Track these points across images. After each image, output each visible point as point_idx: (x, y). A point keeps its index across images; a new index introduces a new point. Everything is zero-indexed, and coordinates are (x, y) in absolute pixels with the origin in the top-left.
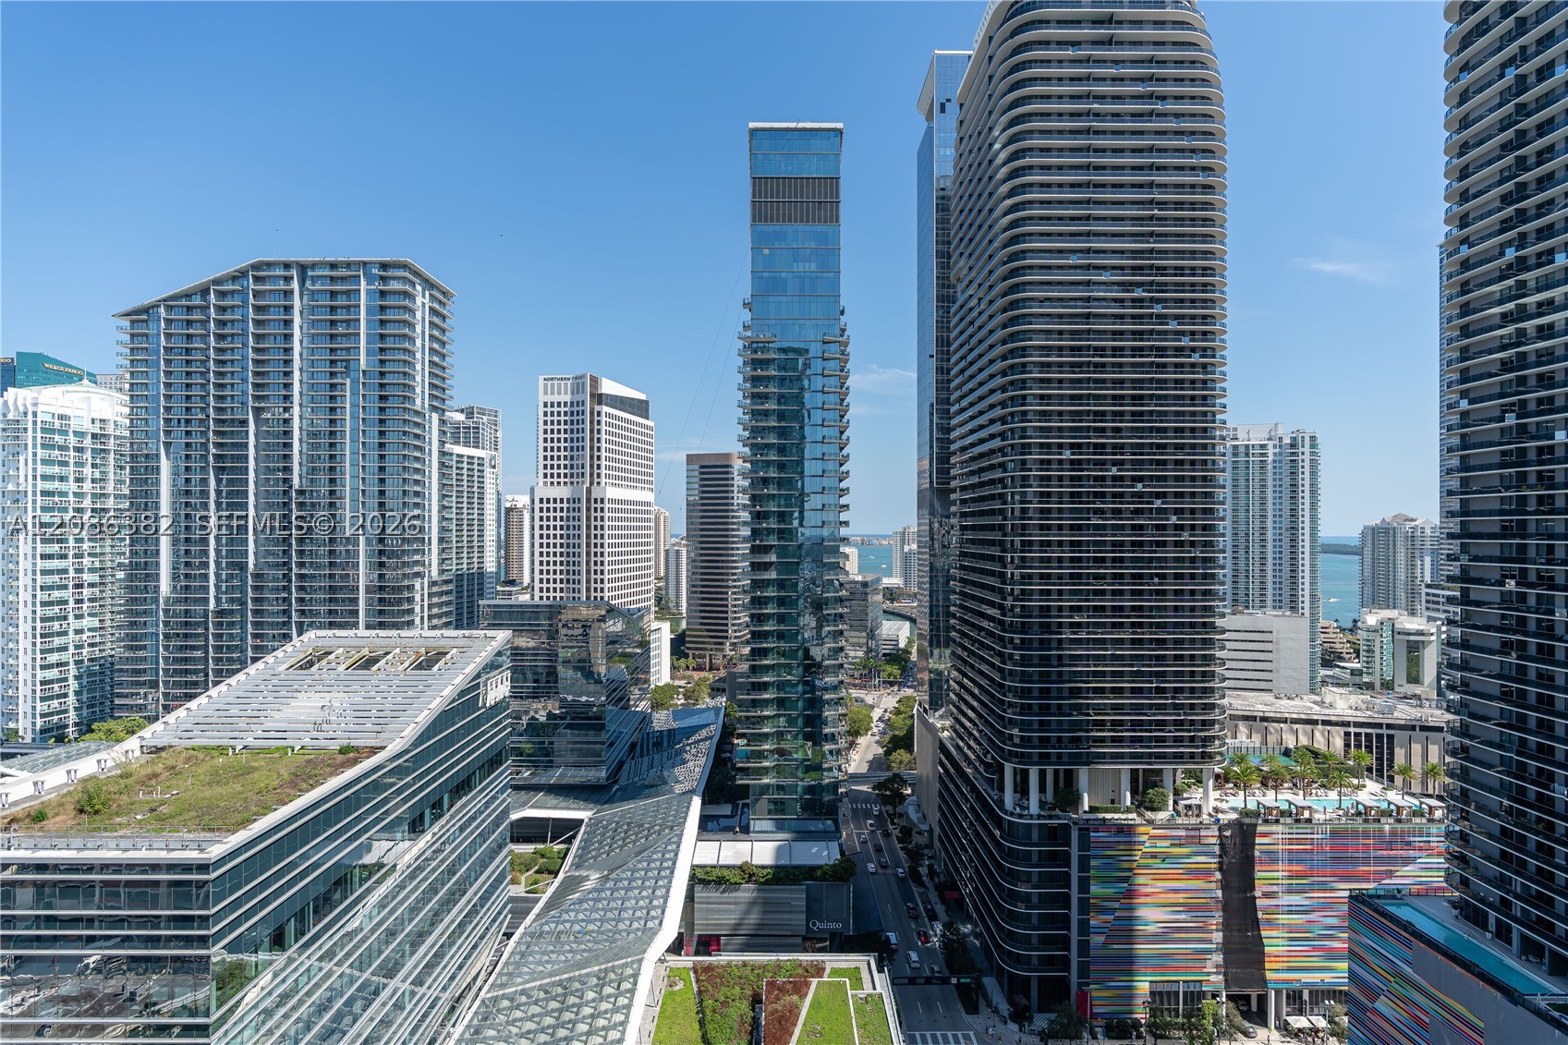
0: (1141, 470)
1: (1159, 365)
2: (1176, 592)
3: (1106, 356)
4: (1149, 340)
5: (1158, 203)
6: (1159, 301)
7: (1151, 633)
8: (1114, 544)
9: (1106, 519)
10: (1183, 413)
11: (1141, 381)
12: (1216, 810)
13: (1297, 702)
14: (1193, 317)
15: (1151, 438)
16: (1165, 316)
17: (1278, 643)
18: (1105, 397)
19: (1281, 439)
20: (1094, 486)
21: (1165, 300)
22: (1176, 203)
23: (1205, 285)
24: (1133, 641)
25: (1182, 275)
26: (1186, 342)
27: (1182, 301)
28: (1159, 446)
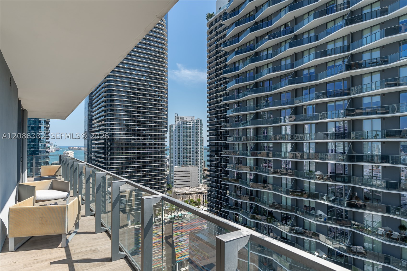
0: (145, 128)
1: (150, 99)
2: (155, 161)
3: (135, 95)
4: (147, 92)
5: (150, 55)
6: (150, 81)
7: (148, 173)
8: (138, 148)
9: (135, 141)
10: (156, 113)
11: (145, 103)
12: (165, 219)
13: (194, 189)
14: (159, 87)
15: (148, 119)
16: (152, 86)
17: (191, 174)
18: (135, 106)
19: (194, 120)
20: (132, 132)
21: (152, 82)
22: (155, 56)
23: (162, 79)
24: (143, 176)
25: (156, 75)
26: (157, 94)
27: (156, 82)
28: (150, 121)
